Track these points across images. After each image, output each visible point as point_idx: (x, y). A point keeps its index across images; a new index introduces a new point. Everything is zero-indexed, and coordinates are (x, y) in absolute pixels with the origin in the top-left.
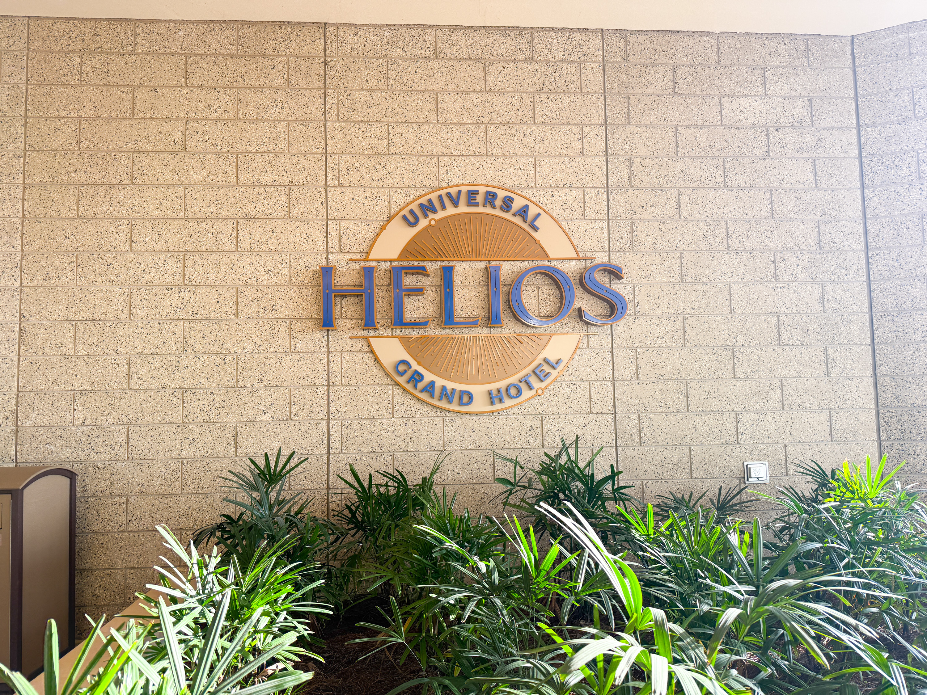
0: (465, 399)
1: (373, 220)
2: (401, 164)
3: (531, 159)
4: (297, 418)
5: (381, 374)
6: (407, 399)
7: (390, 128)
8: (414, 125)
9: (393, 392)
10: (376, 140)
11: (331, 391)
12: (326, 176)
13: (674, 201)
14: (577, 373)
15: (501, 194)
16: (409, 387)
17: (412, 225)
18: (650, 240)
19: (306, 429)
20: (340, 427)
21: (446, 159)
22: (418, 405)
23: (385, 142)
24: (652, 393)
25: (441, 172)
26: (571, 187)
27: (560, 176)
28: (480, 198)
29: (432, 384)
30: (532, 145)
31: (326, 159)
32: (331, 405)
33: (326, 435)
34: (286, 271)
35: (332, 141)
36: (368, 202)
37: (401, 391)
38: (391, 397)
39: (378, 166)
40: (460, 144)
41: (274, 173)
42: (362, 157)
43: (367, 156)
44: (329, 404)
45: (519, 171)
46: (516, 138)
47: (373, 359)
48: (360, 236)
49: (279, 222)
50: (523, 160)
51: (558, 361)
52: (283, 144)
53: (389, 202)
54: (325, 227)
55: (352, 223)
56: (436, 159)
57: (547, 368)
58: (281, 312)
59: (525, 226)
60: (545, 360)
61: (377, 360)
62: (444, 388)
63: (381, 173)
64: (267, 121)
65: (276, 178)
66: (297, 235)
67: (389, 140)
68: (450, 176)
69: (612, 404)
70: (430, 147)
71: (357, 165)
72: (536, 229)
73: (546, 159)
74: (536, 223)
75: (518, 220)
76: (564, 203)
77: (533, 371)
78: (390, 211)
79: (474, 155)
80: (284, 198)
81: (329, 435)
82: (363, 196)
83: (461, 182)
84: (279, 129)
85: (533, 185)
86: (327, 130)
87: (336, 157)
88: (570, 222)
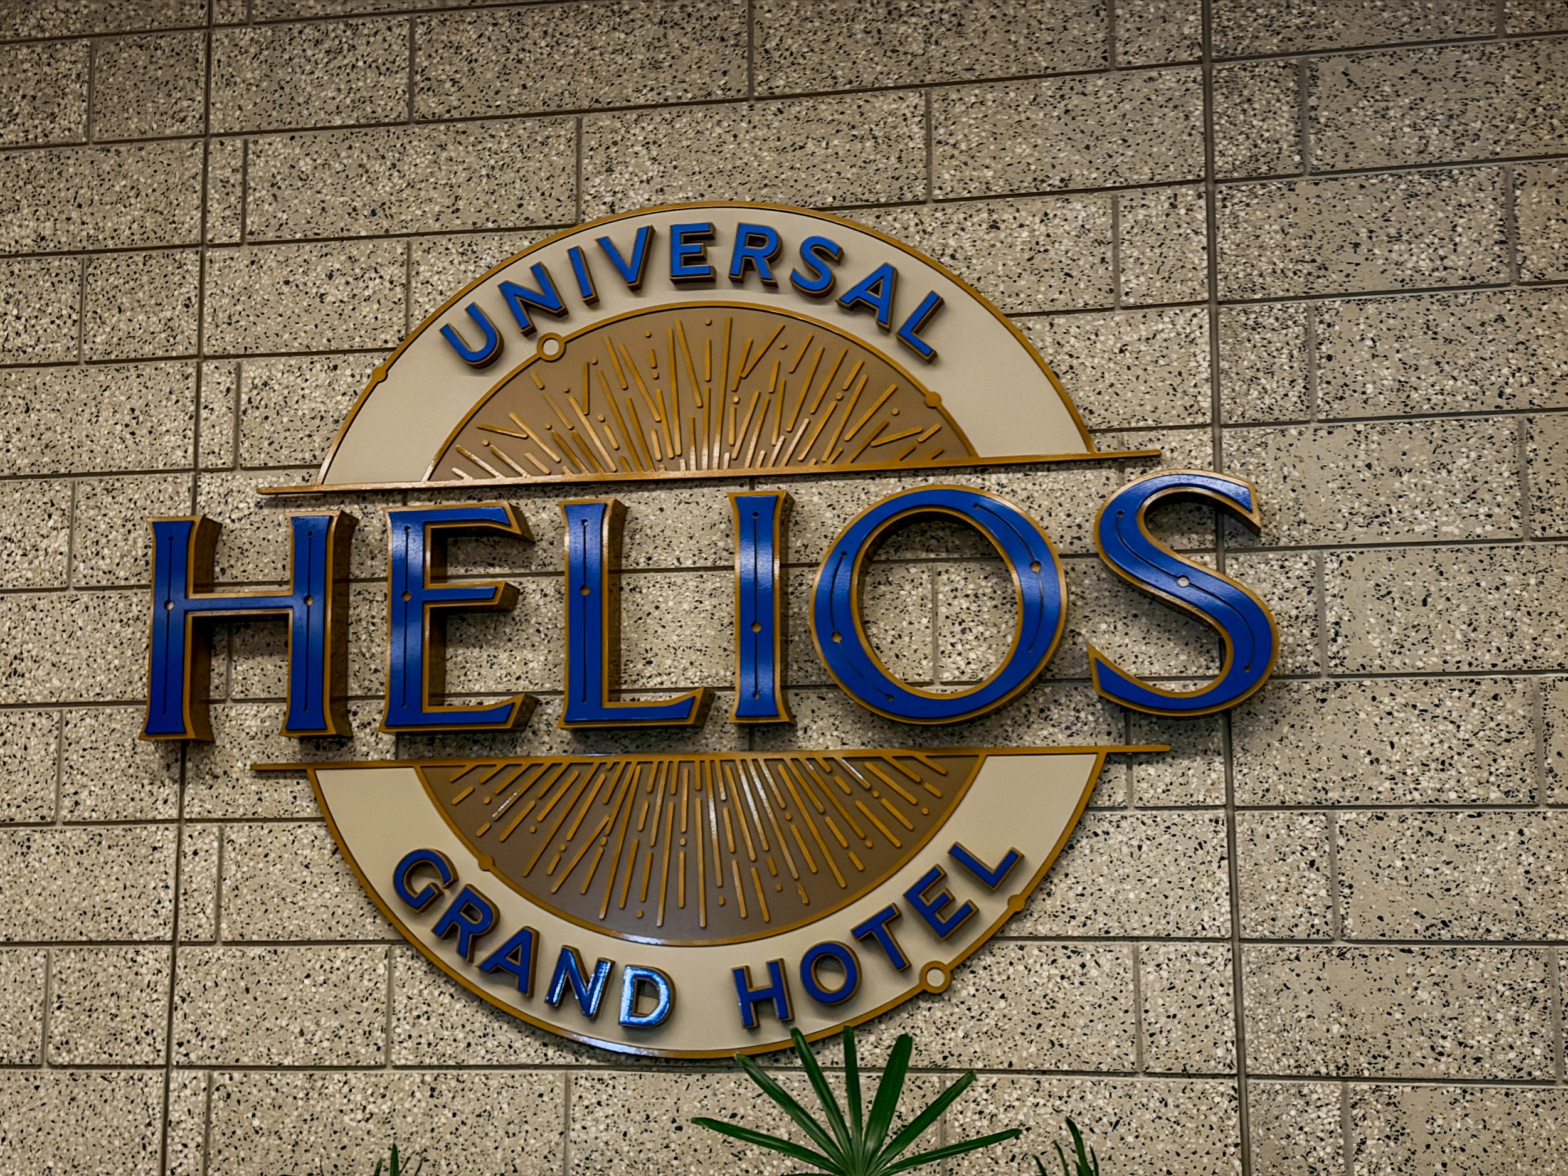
1: (351, 351)
2: (452, 151)
3: (913, 98)
4: (65, 1059)
5: (353, 902)
6: (442, 997)
7: (420, 30)
8: (500, 13)
9: (391, 968)
10: (371, 75)
11: (180, 963)
12: (205, 212)
14: (1086, 906)
15: (798, 233)
16: (449, 956)
17: (482, 363)
18: (1388, 375)
19: (94, 1098)
20: (202, 1097)
21: (605, 120)
22: (481, 1019)
23: (401, 79)
24: (1402, 994)
25: (588, 166)
26: (1064, 192)
27: (1023, 149)
28: (721, 257)
29: (527, 939)
30: (917, 48)
31: (206, 153)
32: (178, 1015)
33: (158, 1124)
34: (60, 541)
35: (228, 92)
36: (336, 292)
37: (419, 967)
38: (383, 987)
39: (376, 166)
40: (656, 66)
41: (42, 211)
42: (323, 136)
43: (339, 134)
44: (172, 1008)
45: (869, 144)
46: (859, 27)
47: (329, 844)
48: (305, 408)
49: (47, 374)
50: (884, 104)
51: (1009, 861)
52: (73, 115)
53: (406, 286)
54: (192, 382)
55: (281, 363)
56: (571, 124)
57: (962, 891)
58: (36, 681)
59: (887, 346)
60: (957, 853)
61: (340, 848)
62: (568, 957)
63: (384, 188)
64: (29, 41)
65: (47, 229)
66: (104, 414)
67: (413, 72)
68: (620, 179)
69: (1230, 1034)
70: (555, 85)
71: (305, 165)
73: (971, 94)
75: (861, 327)
76: (1036, 249)
77: (911, 900)
78: (408, 316)
79: (707, 101)
80: (67, 293)
81: (167, 1123)
82: (321, 270)
83: (657, 199)
84: (64, 67)
85: (919, 190)
86: (215, 57)
87: (239, 143)
88: (1060, 320)
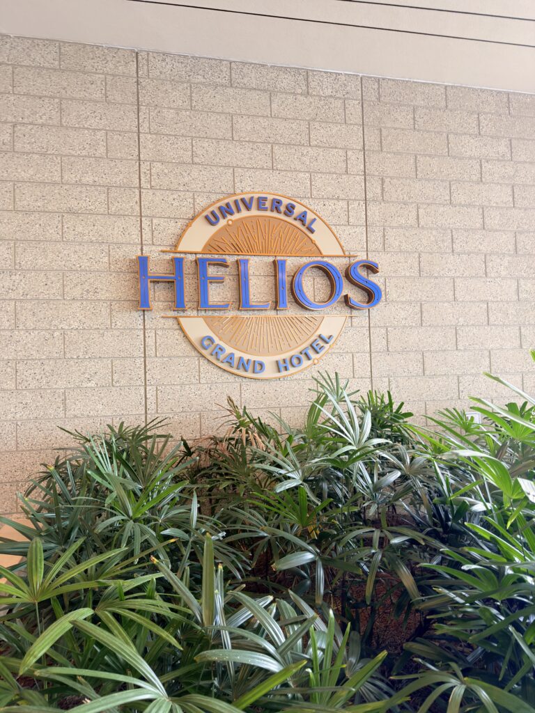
0: (258, 368)
1: (180, 218)
2: (203, 172)
3: (307, 175)
4: (118, 385)
5: (189, 348)
6: (211, 368)
7: (194, 142)
8: (213, 140)
9: (199, 362)
10: (182, 151)
11: (147, 362)
12: (140, 180)
13: (414, 213)
14: (344, 347)
15: (285, 202)
16: (212, 359)
17: (212, 224)
18: (397, 243)
19: (126, 394)
20: (155, 392)
21: (240, 170)
22: (220, 373)
23: (190, 153)
24: (399, 361)
25: (236, 181)
26: (338, 199)
27: (330, 189)
28: (268, 204)
29: (231, 356)
30: (308, 163)
31: (140, 165)
32: (147, 374)
33: (144, 399)
34: (106, 259)
35: (144, 150)
36: (176, 203)
37: (206, 362)
38: (197, 367)
39: (184, 173)
40: (251, 159)
41: (94, 175)
42: (170, 165)
43: (175, 164)
44: (145, 373)
45: (298, 183)
46: (296, 157)
47: (182, 335)
48: (169, 231)
49: (99, 217)
50: (301, 175)
51: (330, 337)
52: (102, 150)
53: (194, 204)
54: (139, 222)
55: (162, 220)
56: (232, 170)
57: (322, 344)
58: (102, 294)
59: (304, 229)
60: (320, 337)
61: (185, 336)
62: (241, 358)
63: (186, 179)
64: (87, 129)
65: (96, 179)
66: (116, 228)
67: (193, 152)
68: (243, 184)
69: (369, 370)
70: (228, 160)
71: (166, 171)
72: (312, 231)
73: (319, 175)
74: (313, 227)
75: (297, 223)
76: (333, 211)
77: (311, 346)
78: (194, 211)
79: (263, 169)
80: (103, 196)
81: (146, 398)
82: (171, 198)
83: (252, 190)
84: (98, 137)
85: (309, 195)
86: (141, 140)
87: (148, 163)
88: (338, 227)
